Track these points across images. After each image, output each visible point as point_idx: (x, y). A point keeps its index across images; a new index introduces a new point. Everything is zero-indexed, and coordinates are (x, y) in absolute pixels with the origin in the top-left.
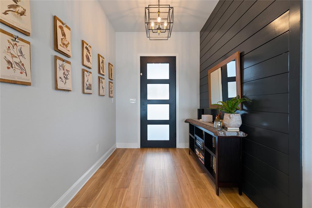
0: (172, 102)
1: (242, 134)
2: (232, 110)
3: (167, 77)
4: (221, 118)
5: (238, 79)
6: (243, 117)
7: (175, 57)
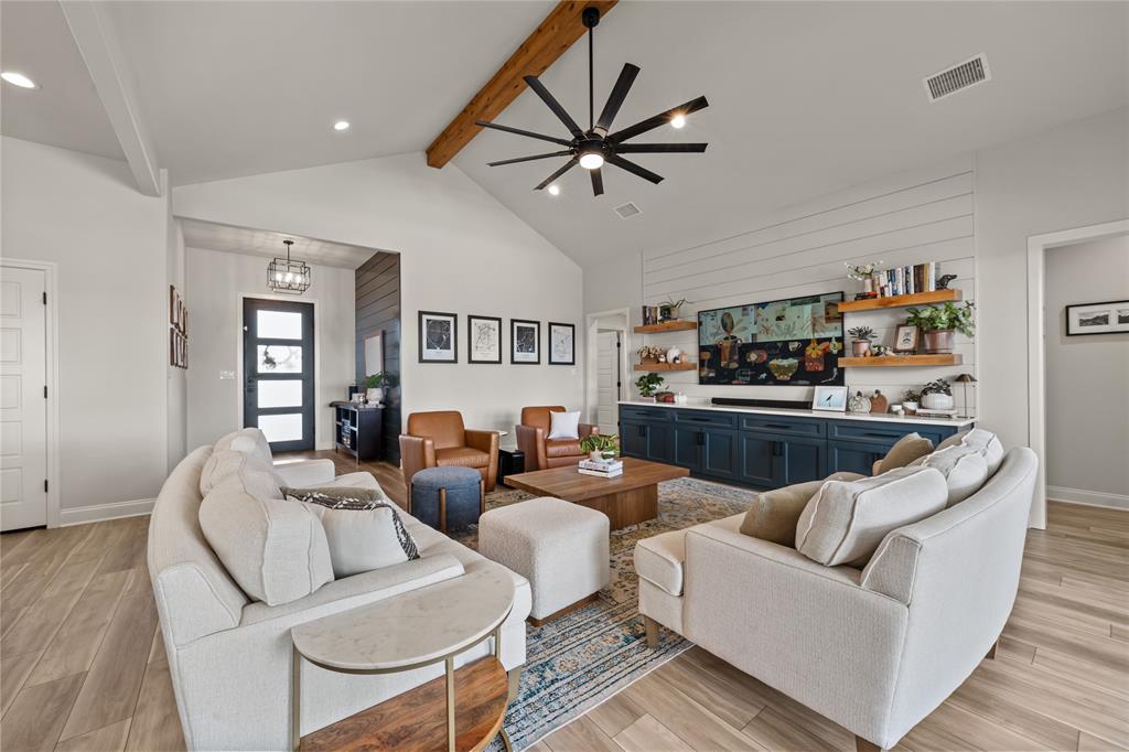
0: (307, 377)
1: (380, 407)
2: (373, 385)
3: (298, 335)
7: (312, 305)
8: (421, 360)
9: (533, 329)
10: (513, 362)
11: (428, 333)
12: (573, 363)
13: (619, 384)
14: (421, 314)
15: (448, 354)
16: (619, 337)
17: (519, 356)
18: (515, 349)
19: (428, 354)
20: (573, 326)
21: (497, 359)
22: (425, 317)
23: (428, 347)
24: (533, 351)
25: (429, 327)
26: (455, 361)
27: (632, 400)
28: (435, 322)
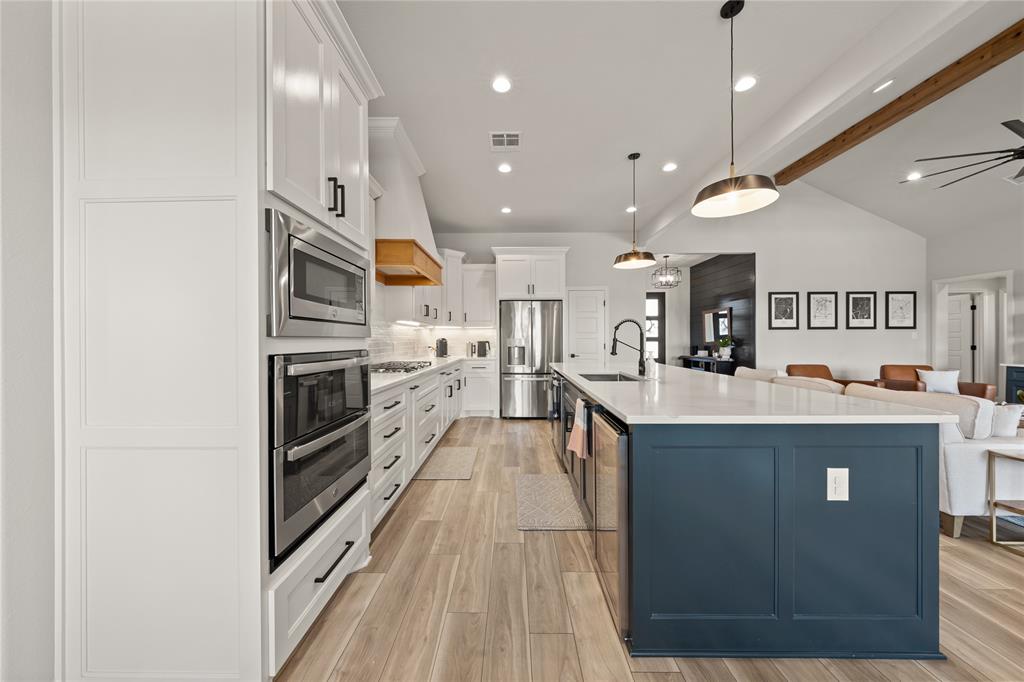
0: (661, 340)
1: (731, 360)
2: (725, 345)
3: (656, 313)
4: (717, 351)
5: (729, 316)
6: (732, 350)
7: (664, 293)
8: (770, 328)
9: (869, 299)
10: (848, 327)
11: (776, 308)
12: (914, 327)
13: (973, 348)
14: (770, 294)
15: (792, 323)
16: (973, 300)
17: (854, 323)
18: (851, 317)
19: (776, 323)
20: (914, 293)
21: (834, 325)
22: (773, 297)
23: (776, 318)
24: (869, 317)
25: (776, 304)
26: (797, 328)
27: (1014, 363)
28: (781, 299)
